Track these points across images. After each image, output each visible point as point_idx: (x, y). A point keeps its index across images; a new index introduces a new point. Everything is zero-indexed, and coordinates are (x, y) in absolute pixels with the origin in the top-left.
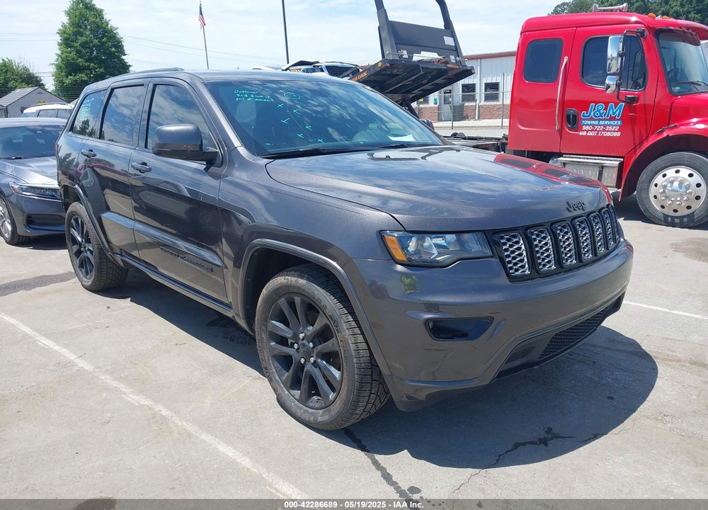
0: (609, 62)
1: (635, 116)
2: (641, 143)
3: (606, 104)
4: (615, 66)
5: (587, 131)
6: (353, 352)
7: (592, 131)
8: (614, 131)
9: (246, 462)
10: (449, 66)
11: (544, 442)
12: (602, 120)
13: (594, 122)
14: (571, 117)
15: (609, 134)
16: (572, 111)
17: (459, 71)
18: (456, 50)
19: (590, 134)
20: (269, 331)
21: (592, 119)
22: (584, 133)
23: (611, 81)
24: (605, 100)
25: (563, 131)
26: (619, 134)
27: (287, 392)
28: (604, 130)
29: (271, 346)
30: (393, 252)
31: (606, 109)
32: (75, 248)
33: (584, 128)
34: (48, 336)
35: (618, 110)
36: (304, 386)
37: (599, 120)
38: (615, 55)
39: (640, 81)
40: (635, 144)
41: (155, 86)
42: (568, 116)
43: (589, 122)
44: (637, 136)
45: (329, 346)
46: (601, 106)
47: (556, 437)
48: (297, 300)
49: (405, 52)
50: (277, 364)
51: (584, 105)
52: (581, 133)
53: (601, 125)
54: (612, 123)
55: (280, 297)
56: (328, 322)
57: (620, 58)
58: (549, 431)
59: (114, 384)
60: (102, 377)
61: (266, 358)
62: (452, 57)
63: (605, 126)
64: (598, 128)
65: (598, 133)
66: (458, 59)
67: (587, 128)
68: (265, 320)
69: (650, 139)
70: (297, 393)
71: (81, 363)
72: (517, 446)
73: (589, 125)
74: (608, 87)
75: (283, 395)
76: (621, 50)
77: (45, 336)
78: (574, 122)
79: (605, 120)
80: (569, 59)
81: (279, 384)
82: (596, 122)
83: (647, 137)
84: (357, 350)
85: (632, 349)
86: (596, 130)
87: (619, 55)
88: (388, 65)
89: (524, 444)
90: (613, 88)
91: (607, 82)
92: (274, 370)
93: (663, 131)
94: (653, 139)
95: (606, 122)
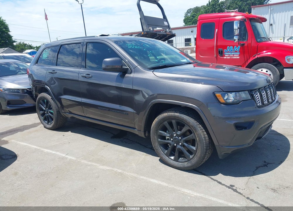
0: (235, 31)
1: (245, 50)
2: (247, 60)
3: (233, 46)
4: (237, 32)
5: (227, 57)
6: (203, 139)
7: (229, 56)
8: (237, 56)
9: (165, 184)
10: (167, 33)
11: (266, 166)
12: (232, 52)
13: (229, 53)
14: (220, 51)
15: (235, 58)
16: (220, 49)
17: (170, 35)
18: (168, 27)
19: (228, 58)
20: (159, 135)
21: (228, 52)
22: (226, 58)
23: (236, 38)
24: (233, 45)
25: (218, 57)
26: (239, 57)
27: (167, 158)
28: (233, 56)
29: (159, 141)
30: (220, 100)
31: (233, 48)
32: (42, 112)
33: (226, 55)
34: (47, 148)
35: (238, 49)
36: (177, 154)
37: (231, 52)
38: (237, 28)
39: (244, 38)
40: (245, 61)
41: (87, 43)
42: (219, 51)
43: (227, 53)
44: (246, 58)
45: (190, 137)
46: (231, 47)
47: (268, 164)
48: (174, 122)
49: (151, 28)
50: (162, 147)
51: (225, 47)
52: (225, 58)
53: (232, 54)
54: (236, 53)
55: (164, 121)
56: (190, 129)
57: (239, 29)
58: (265, 162)
59: (90, 163)
60: (82, 161)
61: (157, 145)
62: (168, 30)
63: (233, 55)
64: (231, 55)
65: (231, 57)
66: (170, 30)
67: (227, 55)
68: (156, 131)
69: (250, 59)
70: (172, 158)
71: (69, 157)
72: (257, 168)
73: (227, 54)
74: (235, 40)
75: (166, 159)
76: (239, 26)
77: (45, 148)
78: (221, 53)
79: (233, 52)
80: (218, 30)
81: (164, 155)
82: (230, 53)
83: (249, 58)
84: (205, 137)
85: (275, 133)
86: (230, 56)
87: (238, 28)
88: (146, 33)
89: (259, 167)
90: (237, 40)
91: (234, 38)
92: (161, 150)
93: (255, 56)
94: (252, 59)
95: (234, 53)
